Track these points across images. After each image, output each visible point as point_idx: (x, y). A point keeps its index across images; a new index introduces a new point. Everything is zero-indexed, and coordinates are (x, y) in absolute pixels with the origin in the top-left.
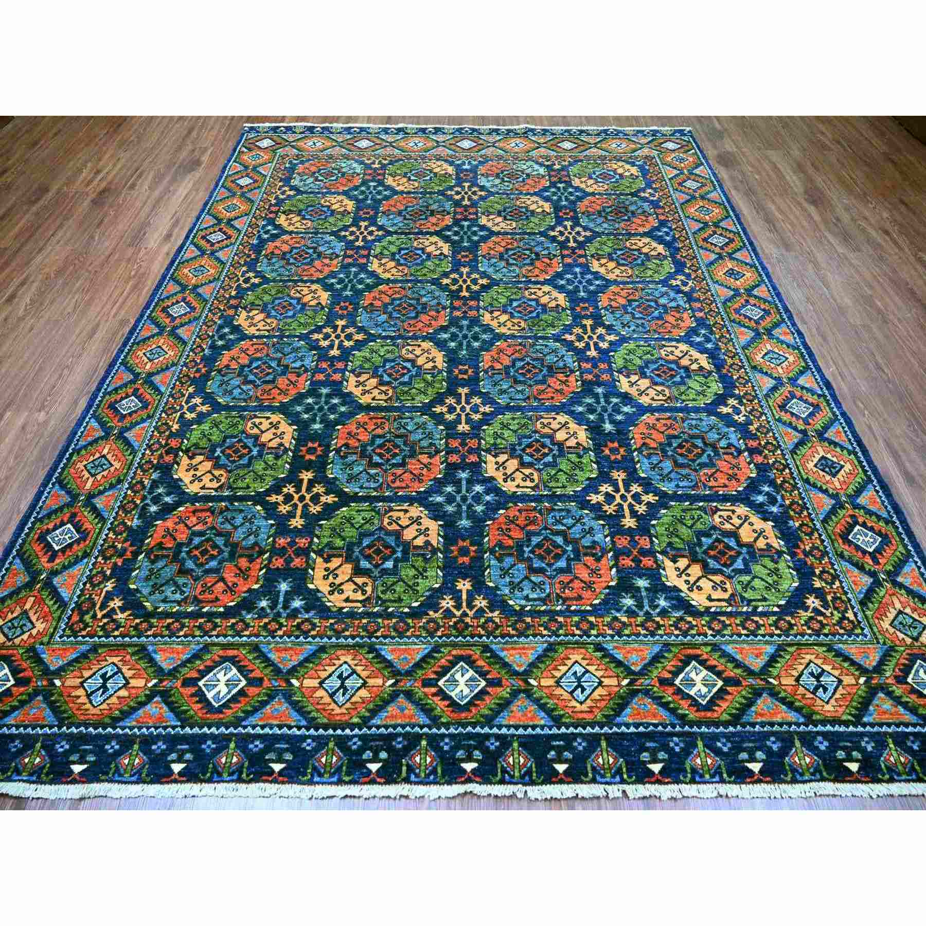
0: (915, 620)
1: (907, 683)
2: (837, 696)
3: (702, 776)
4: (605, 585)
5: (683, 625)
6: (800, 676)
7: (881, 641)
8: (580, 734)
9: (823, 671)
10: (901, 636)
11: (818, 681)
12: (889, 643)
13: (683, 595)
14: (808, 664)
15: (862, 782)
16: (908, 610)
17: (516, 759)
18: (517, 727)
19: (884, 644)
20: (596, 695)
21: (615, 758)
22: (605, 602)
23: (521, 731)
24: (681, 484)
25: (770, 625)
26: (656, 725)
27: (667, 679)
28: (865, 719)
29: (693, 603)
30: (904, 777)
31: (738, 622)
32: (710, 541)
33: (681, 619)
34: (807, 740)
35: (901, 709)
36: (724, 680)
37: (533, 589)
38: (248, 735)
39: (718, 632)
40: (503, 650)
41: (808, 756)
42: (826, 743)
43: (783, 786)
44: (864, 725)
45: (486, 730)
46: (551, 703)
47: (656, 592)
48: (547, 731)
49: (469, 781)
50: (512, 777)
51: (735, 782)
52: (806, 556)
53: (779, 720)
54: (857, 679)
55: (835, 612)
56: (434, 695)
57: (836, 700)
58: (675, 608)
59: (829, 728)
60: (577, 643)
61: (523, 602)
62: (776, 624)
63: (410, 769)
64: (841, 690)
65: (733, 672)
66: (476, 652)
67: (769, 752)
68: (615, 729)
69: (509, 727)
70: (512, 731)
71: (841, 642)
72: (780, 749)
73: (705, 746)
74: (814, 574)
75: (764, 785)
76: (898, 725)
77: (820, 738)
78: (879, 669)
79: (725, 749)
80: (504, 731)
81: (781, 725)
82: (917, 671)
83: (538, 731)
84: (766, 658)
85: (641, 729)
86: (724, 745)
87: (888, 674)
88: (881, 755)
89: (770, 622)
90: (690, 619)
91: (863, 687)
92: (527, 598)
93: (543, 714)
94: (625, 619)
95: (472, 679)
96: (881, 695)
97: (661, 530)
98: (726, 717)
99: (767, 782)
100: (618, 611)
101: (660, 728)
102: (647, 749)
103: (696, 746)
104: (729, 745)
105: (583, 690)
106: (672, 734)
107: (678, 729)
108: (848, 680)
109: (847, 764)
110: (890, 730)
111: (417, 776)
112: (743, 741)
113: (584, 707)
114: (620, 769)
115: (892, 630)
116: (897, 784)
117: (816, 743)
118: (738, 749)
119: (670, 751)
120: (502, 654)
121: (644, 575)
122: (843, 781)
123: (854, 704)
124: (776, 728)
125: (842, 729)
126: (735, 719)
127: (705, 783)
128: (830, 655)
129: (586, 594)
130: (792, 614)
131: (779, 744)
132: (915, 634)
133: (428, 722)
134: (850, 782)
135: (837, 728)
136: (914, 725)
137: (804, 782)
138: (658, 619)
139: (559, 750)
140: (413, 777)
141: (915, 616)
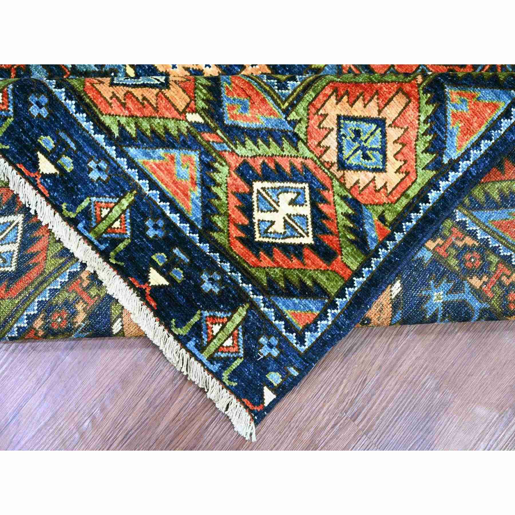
0: (383, 151)
1: (251, 186)
7: (293, 116)
10: (331, 141)
15: (36, 187)
16: (393, 134)
19: (294, 123)
28: (132, 151)
30: (91, 236)
35: (196, 192)
42: (45, 112)
44: (121, 153)
54: (190, 108)
57: (128, 94)
59: (71, 105)
77: (44, 100)
82: (286, 190)
87: (241, 151)
88: (98, 196)
91: (184, 126)
96: (195, 156)
109: (40, 156)
110: (146, 189)
115: (330, 123)
116: (74, 233)
117: (32, 99)
122: (12, 163)
123: (145, 125)
125: (88, 126)
132: (353, 161)
134: (22, 173)
135: (81, 117)
136: (184, 219)
141: (391, 149)
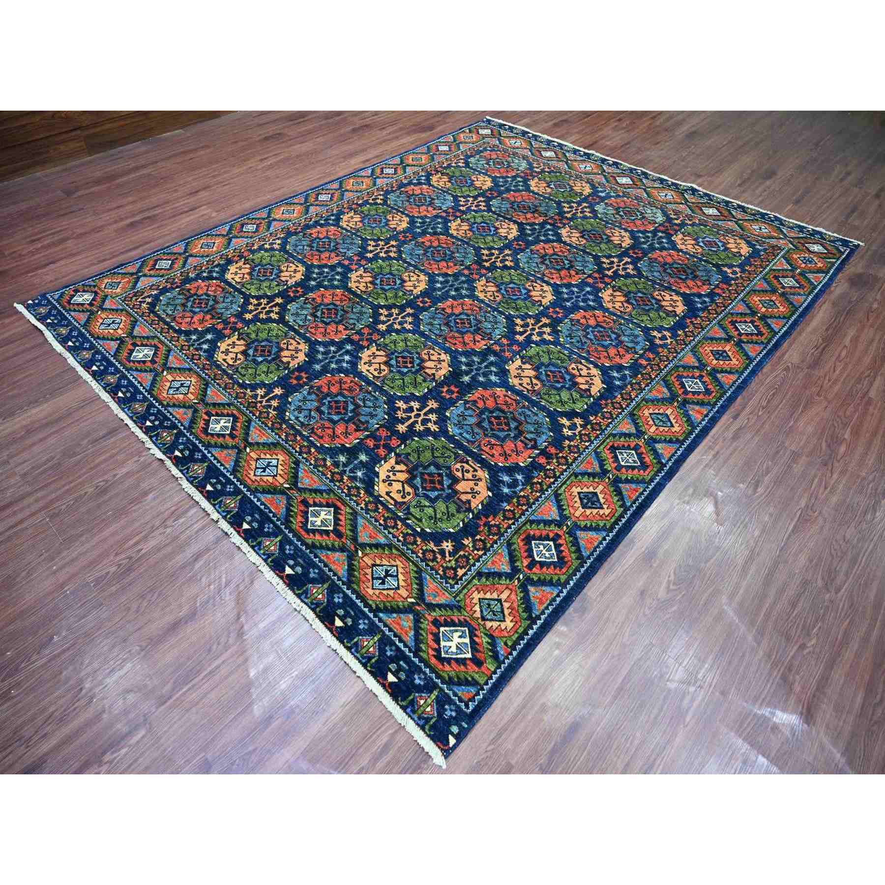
0: (503, 613)
1: (439, 629)
2: (385, 592)
3: (260, 549)
4: (343, 442)
5: (354, 491)
6: (378, 565)
7: (458, 599)
8: (236, 485)
9: (397, 576)
10: (477, 608)
11: (385, 577)
12: (462, 604)
13: (376, 480)
14: (393, 566)
15: (332, 633)
16: (506, 605)
17: (199, 469)
18: (215, 458)
19: (458, 601)
20: (265, 479)
21: (235, 507)
22: (330, 449)
23: (215, 462)
24: (465, 435)
25: (402, 532)
26: (271, 512)
27: (307, 502)
28: (381, 615)
29: (376, 488)
30: (358, 655)
31: (386, 515)
32: (435, 471)
33: (358, 488)
34: (333, 589)
35: (412, 633)
36: (335, 529)
37: (306, 417)
38: (126, 376)
39: (367, 511)
40: (255, 427)
41: (323, 595)
42: (341, 600)
43: (290, 592)
44: (376, 616)
45: (203, 449)
46: (243, 463)
47: (364, 467)
48: (225, 471)
49: (170, 458)
50: (187, 473)
51: (270, 567)
52: (485, 525)
53: (333, 568)
54: (409, 597)
55: (453, 562)
56: (204, 420)
57: (381, 593)
58: (362, 481)
59: (354, 597)
60: (290, 453)
61: (293, 418)
62: (405, 535)
63: (157, 435)
64: (391, 593)
65: (346, 530)
66: (242, 419)
67: (305, 574)
68: (252, 497)
69: (213, 455)
70: (212, 459)
71: (431, 575)
72: (313, 578)
73: (280, 541)
74: (473, 536)
75: (281, 582)
76: (395, 636)
77: (341, 595)
78: (431, 607)
79: (287, 552)
80: (209, 455)
81: (330, 570)
82: (456, 631)
83: (222, 468)
84: (374, 542)
85: (262, 507)
86: (290, 550)
87: (434, 614)
88: (363, 636)
89: (405, 531)
90: (362, 492)
91: (406, 604)
92: (297, 418)
93: (233, 464)
94: (329, 464)
95: (226, 427)
96: (411, 617)
97: (414, 445)
98: (309, 541)
99: (285, 582)
100: (331, 458)
101: (271, 515)
102: (252, 516)
103: (276, 537)
104: (292, 552)
105: (264, 471)
106: (273, 522)
107: (279, 523)
108: (403, 592)
109: (337, 619)
110: (387, 633)
111: (157, 440)
112: (301, 557)
113: (253, 478)
114: (231, 512)
115: (476, 601)
117: (336, 595)
118: (292, 557)
119: (261, 526)
120: (252, 429)
121: (370, 455)
122: (322, 622)
123: (388, 604)
124: (326, 569)
125: (361, 605)
126: (313, 547)
127: (257, 553)
128: (413, 575)
129: (327, 438)
130: (423, 540)
131: (316, 576)
132: (488, 617)
133: (187, 426)
134: (326, 626)
135: (358, 602)
136: (406, 646)
137: (302, 601)
138: (345, 478)
139: (219, 482)
140: (154, 439)
141: (506, 612)
